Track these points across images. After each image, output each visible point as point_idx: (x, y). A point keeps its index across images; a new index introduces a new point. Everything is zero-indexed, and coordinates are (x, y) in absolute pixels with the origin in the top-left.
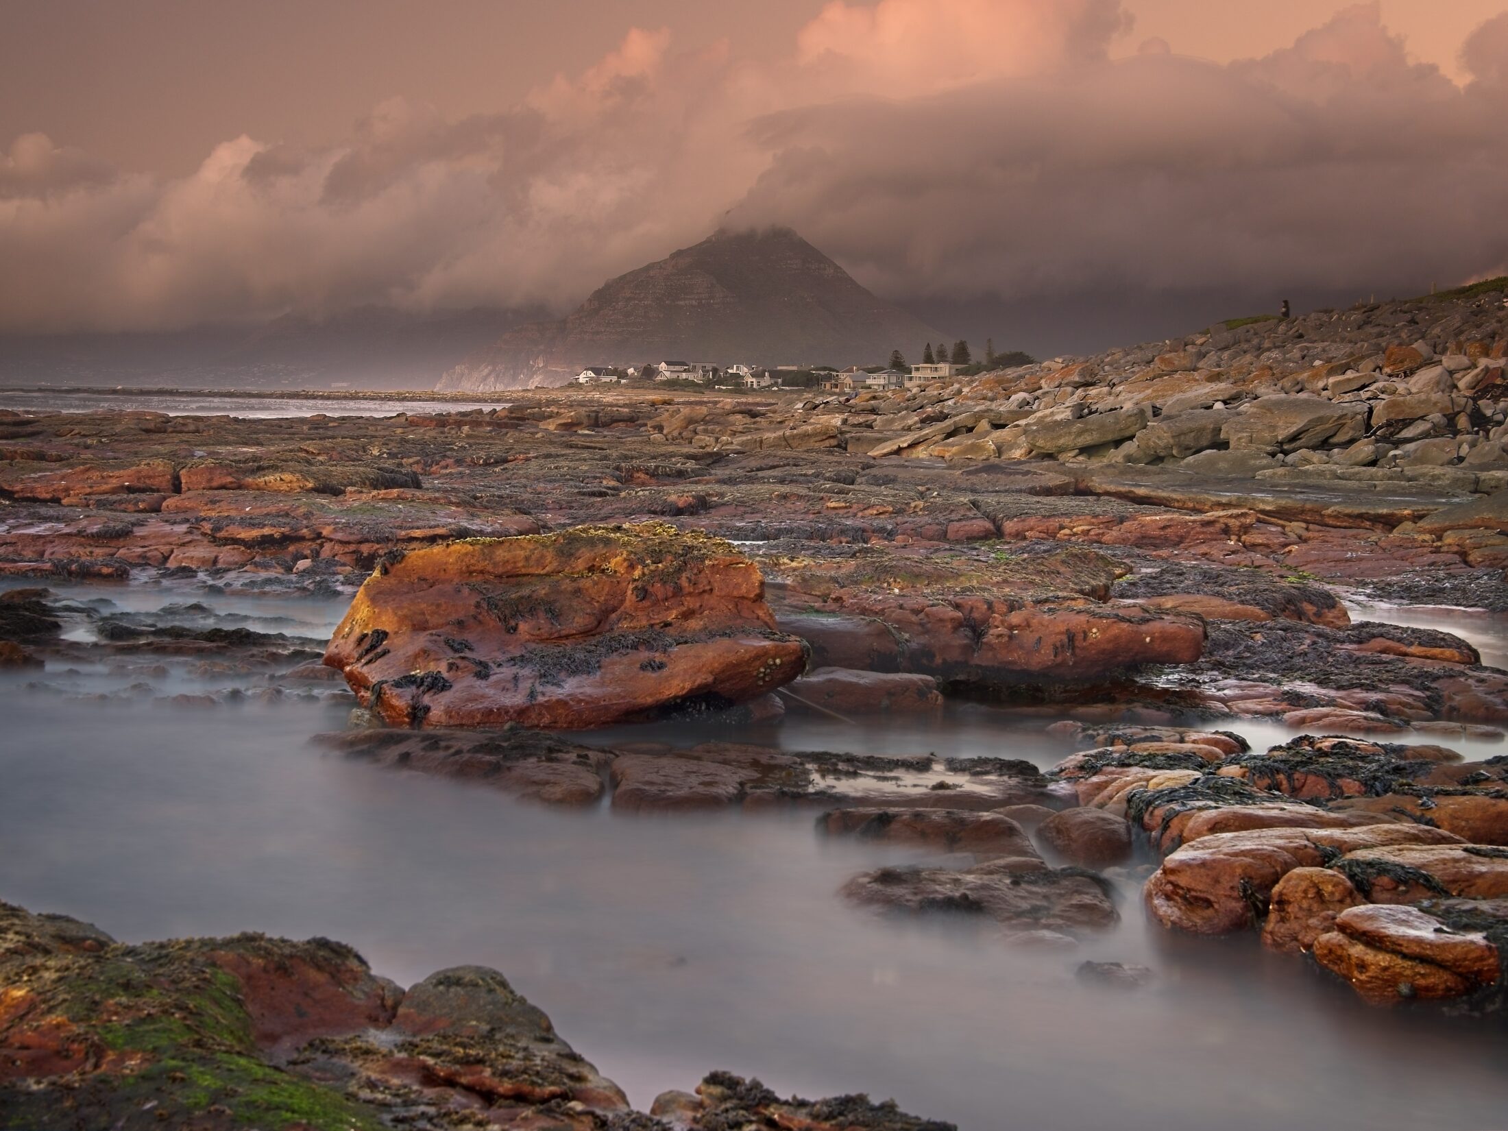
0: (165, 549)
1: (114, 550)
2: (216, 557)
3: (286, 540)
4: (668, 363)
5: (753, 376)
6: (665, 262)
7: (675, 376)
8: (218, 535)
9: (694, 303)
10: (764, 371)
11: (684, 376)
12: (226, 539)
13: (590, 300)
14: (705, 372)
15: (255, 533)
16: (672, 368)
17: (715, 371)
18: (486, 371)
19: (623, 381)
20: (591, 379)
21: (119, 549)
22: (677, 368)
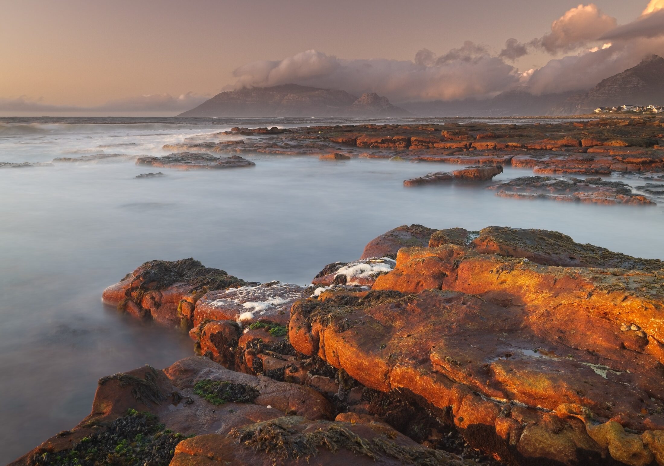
0: (607, 165)
1: (590, 165)
2: (627, 168)
3: (651, 162)
4: (626, 105)
5: (656, 109)
6: (622, 73)
7: (628, 110)
8: (625, 161)
9: (632, 86)
10: (660, 107)
11: (632, 109)
12: (628, 162)
13: (596, 86)
14: (639, 108)
15: (639, 160)
16: (627, 107)
17: (643, 108)
18: (562, 109)
19: (611, 112)
20: (600, 111)
21: (591, 165)
22: (629, 107)
